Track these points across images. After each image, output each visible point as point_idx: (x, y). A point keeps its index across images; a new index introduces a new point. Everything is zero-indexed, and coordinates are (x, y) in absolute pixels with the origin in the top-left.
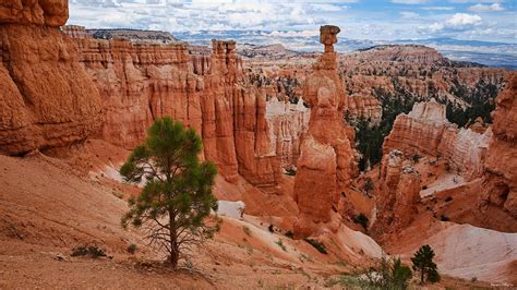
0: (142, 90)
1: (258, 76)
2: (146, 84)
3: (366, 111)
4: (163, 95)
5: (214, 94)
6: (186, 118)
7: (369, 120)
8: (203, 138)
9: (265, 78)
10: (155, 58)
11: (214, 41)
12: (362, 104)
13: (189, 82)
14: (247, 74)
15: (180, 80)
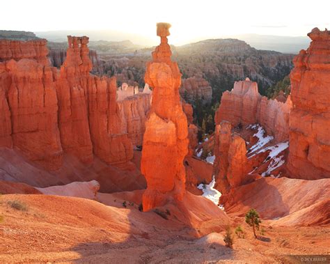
1: (111, 67)
2: (4, 76)
3: (200, 91)
4: (20, 86)
5: (70, 82)
6: (42, 106)
7: (203, 98)
8: (58, 123)
9: (116, 68)
10: (15, 53)
11: (69, 37)
12: (196, 85)
13: (46, 73)
14: (102, 65)
15: (37, 71)
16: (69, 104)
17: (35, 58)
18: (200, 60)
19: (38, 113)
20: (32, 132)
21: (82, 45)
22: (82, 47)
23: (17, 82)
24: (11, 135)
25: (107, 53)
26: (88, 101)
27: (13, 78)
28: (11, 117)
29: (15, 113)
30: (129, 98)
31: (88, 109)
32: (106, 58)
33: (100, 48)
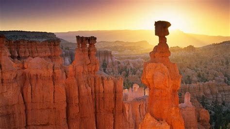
0: (15, 78)
1: (126, 68)
2: (20, 73)
3: (220, 96)
4: (33, 82)
5: (78, 81)
6: (52, 102)
7: (223, 104)
8: (67, 119)
9: (131, 69)
10: (32, 53)
11: (78, 37)
12: (216, 90)
13: (56, 71)
14: (117, 66)
15: (47, 69)
16: (77, 102)
17: (49, 57)
18: (222, 62)
19: (48, 108)
20: (44, 125)
21: (91, 44)
22: (90, 47)
23: (30, 79)
24: (25, 127)
25: (123, 53)
26: (95, 100)
27: (27, 75)
28: (26, 110)
29: (29, 107)
30: (138, 100)
31: (96, 107)
32: (121, 59)
33: (116, 48)
